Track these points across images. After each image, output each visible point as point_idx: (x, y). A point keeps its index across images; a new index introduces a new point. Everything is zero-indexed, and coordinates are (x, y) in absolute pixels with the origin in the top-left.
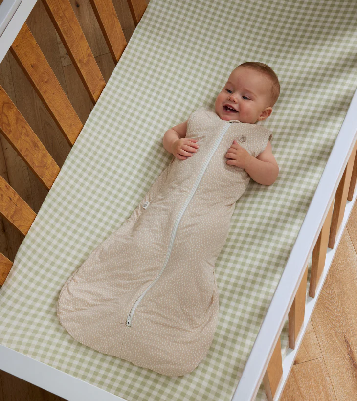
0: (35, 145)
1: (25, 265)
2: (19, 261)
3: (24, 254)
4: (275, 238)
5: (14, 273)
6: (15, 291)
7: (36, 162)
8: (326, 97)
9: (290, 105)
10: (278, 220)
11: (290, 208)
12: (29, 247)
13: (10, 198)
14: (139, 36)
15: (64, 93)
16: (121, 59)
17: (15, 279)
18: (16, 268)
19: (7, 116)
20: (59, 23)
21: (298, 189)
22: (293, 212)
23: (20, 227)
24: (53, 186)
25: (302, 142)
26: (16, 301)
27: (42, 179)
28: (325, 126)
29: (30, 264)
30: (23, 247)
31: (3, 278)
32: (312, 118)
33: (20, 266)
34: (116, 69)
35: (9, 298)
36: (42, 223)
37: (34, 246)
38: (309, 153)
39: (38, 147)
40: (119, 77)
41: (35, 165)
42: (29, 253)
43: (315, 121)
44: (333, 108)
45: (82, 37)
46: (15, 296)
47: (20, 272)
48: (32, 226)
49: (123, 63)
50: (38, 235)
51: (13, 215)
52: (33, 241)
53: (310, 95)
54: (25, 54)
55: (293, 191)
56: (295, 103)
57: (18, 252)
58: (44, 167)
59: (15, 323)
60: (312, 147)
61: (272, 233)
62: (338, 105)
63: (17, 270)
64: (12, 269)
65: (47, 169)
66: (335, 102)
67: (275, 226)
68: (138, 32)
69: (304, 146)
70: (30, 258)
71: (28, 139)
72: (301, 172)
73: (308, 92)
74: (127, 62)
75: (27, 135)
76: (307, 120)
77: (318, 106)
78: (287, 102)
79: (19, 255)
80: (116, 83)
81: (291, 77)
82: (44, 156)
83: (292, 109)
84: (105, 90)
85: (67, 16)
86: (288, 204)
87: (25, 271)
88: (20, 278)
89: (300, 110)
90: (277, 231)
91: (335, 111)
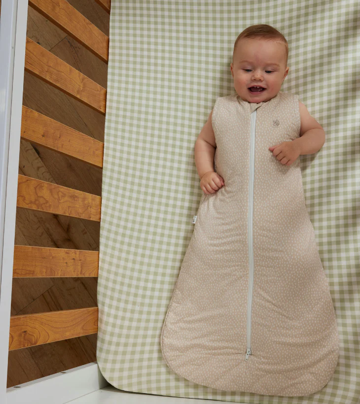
0: (73, 197)
1: (110, 306)
2: (103, 304)
3: (105, 295)
4: (341, 190)
5: (104, 318)
6: (112, 334)
7: (80, 211)
8: (335, 20)
9: (302, 43)
10: (337, 170)
11: (345, 154)
12: (106, 287)
13: (74, 259)
14: (117, 24)
15: (77, 132)
16: (110, 57)
17: (107, 323)
18: (103, 312)
19: (42, 197)
20: (48, 79)
21: (345, 130)
22: (349, 157)
23: (91, 274)
24: (102, 217)
25: (329, 78)
26: (118, 344)
27: (91, 219)
28: (346, 52)
29: (115, 303)
30: (100, 289)
31: (95, 327)
32: (330, 48)
33: (106, 309)
34: (110, 70)
35: (110, 343)
36: (108, 258)
37: (110, 285)
38: (342, 88)
39: (76, 197)
40: (116, 78)
41: (80, 213)
42: (109, 293)
43: (334, 51)
44: (347, 29)
45: (71, 70)
46: (115, 339)
47: (109, 315)
48: (100, 265)
49: (114, 61)
50: (109, 272)
51: (81, 270)
52: (107, 279)
53: (318, 23)
54: (34, 131)
55: (341, 134)
56: (306, 38)
57: (98, 295)
58: (88, 208)
59: (127, 365)
60: (342, 80)
61: (337, 186)
62: (351, 24)
63: (106, 314)
64: (99, 314)
65: (91, 207)
66: (347, 22)
67: (337, 178)
68: (114, 21)
69: (333, 81)
70: (112, 298)
71: (66, 198)
72: (341, 111)
73: (314, 20)
74: (117, 58)
75: (64, 195)
76: (326, 52)
77: (330, 32)
78: (298, 40)
79: (100, 298)
80: (116, 85)
81: (291, 11)
82: (84, 199)
83: (305, 46)
84: (108, 97)
85: (51, 65)
86: (341, 150)
87: (113, 312)
88: (111, 320)
89: (314, 44)
90: (341, 182)
91: (351, 32)
